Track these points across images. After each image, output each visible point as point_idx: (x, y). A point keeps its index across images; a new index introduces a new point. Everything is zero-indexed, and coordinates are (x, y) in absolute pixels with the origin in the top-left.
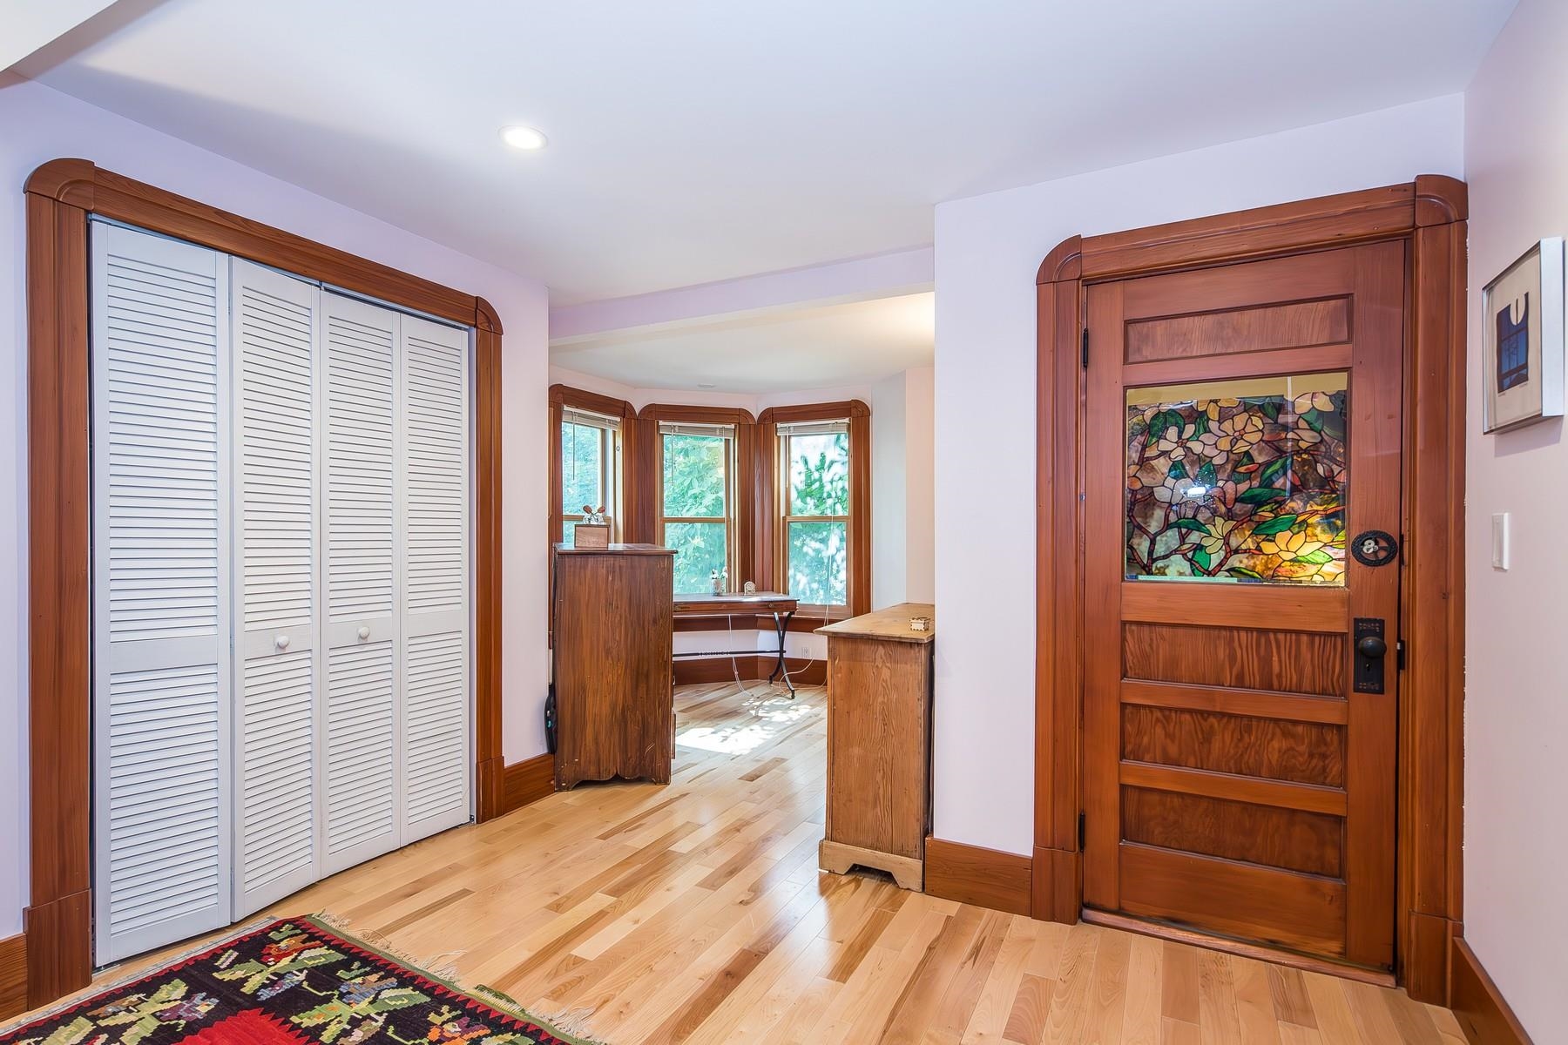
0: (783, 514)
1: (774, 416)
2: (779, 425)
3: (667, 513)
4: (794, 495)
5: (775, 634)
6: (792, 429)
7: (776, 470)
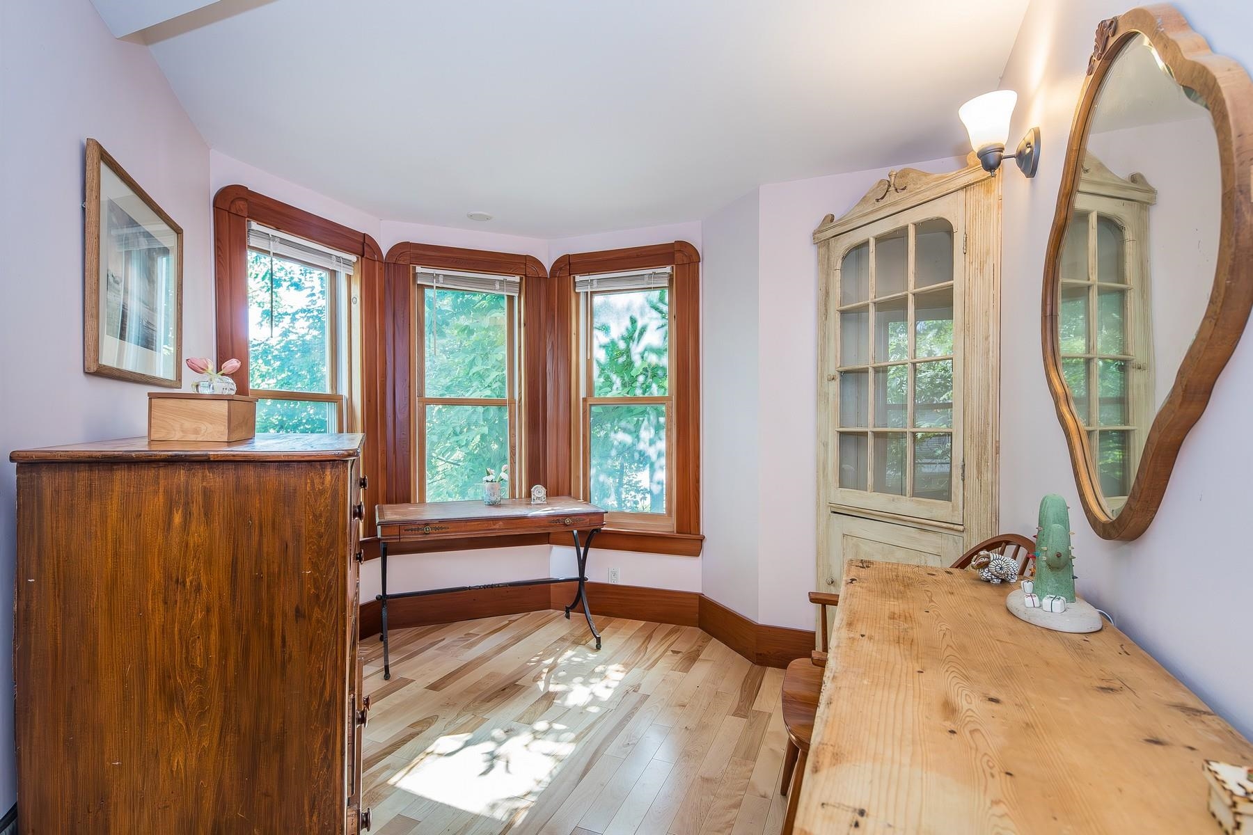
0: (583, 394)
1: (571, 265)
2: (578, 278)
3: (430, 393)
4: (596, 371)
5: (573, 550)
6: (595, 282)
7: (574, 337)
